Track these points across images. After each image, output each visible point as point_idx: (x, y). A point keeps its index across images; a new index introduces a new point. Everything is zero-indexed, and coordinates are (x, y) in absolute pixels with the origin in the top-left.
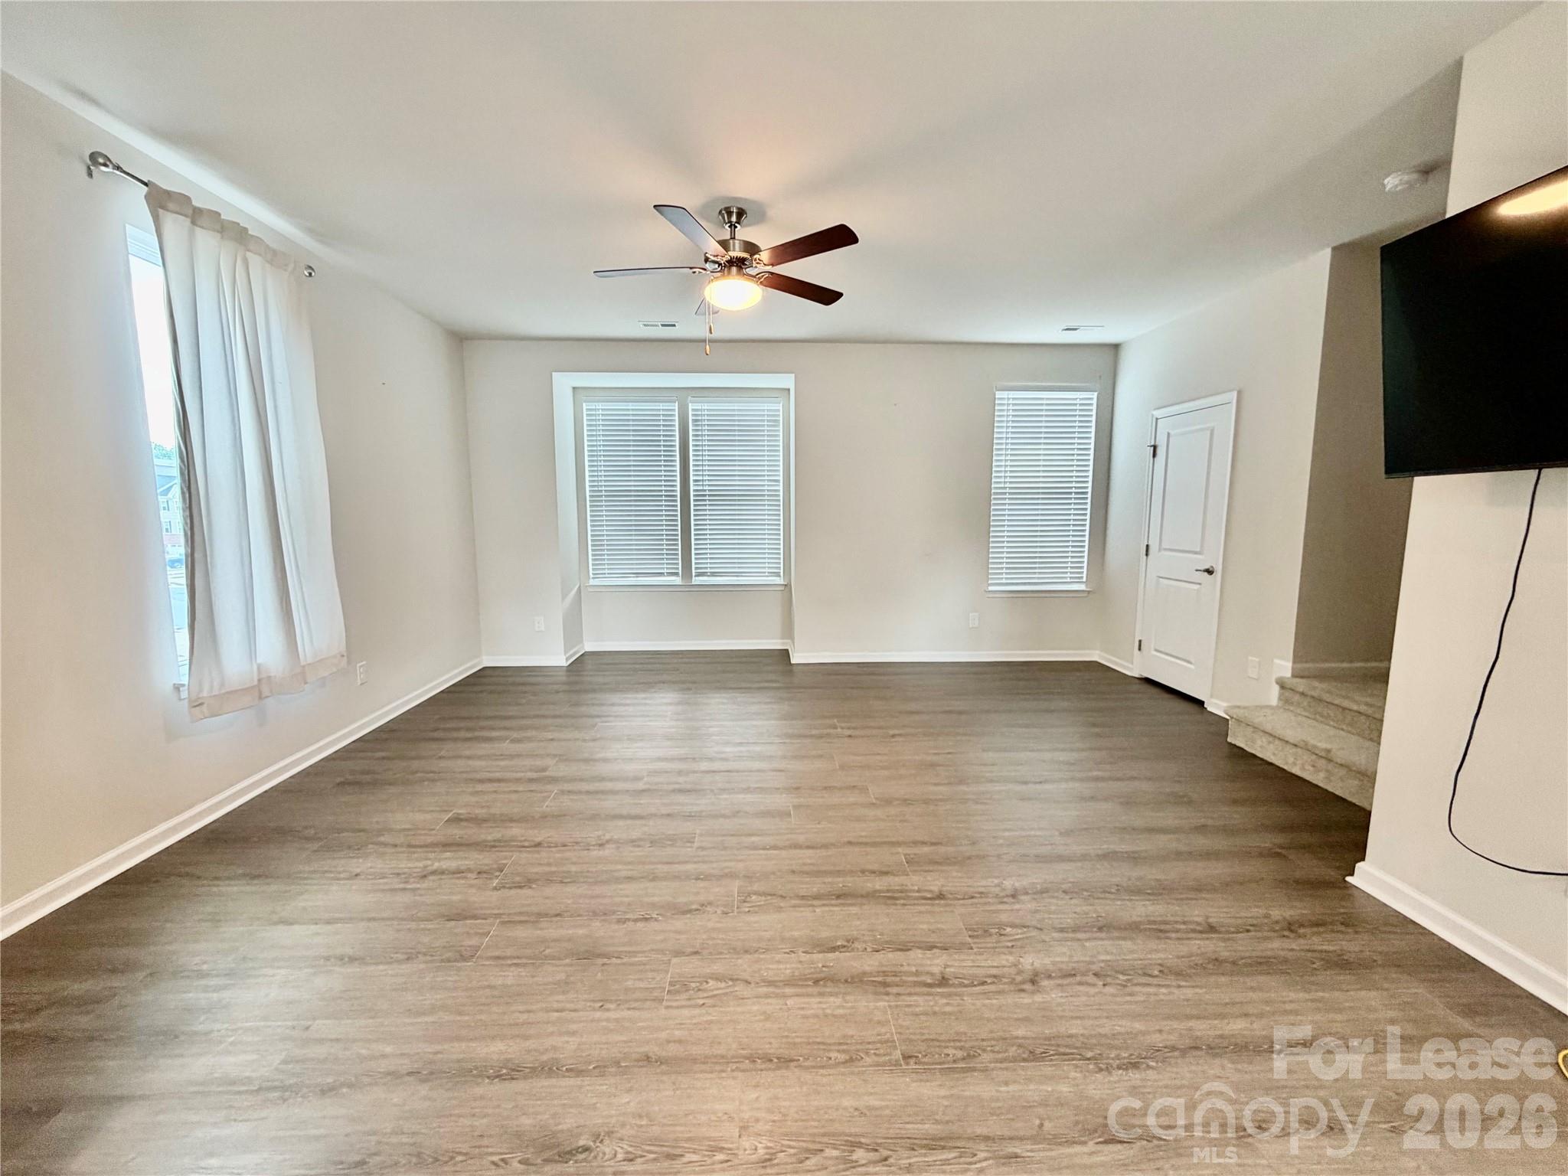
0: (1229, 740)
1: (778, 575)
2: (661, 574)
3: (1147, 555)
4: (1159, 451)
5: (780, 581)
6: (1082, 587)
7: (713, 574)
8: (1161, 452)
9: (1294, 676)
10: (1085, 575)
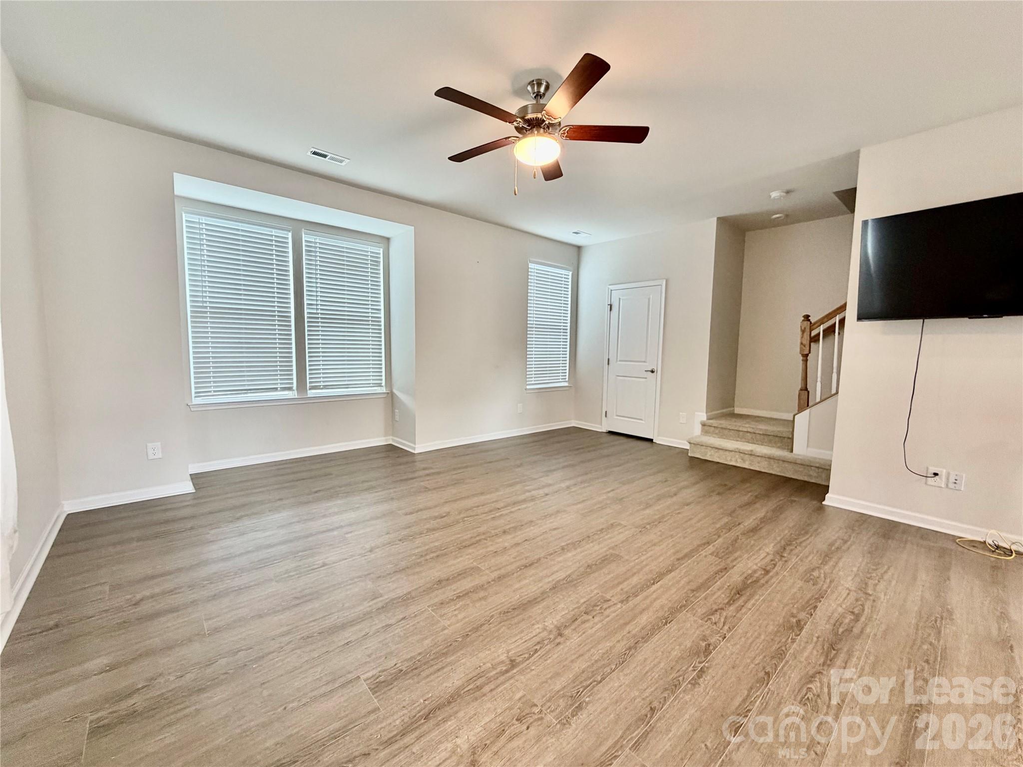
0: (689, 455)
1: (380, 385)
2: (276, 389)
3: (608, 364)
4: (613, 308)
5: (384, 390)
6: (566, 384)
7: (325, 387)
8: (615, 308)
9: (709, 419)
10: (567, 377)
